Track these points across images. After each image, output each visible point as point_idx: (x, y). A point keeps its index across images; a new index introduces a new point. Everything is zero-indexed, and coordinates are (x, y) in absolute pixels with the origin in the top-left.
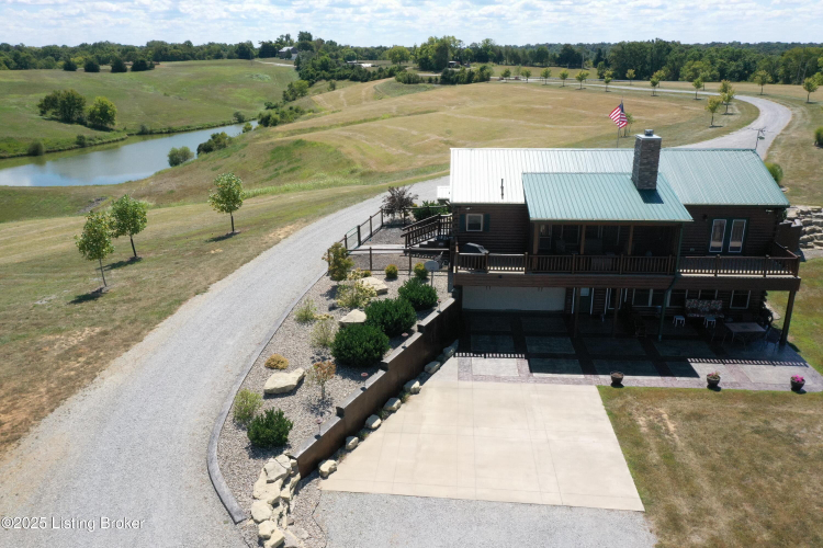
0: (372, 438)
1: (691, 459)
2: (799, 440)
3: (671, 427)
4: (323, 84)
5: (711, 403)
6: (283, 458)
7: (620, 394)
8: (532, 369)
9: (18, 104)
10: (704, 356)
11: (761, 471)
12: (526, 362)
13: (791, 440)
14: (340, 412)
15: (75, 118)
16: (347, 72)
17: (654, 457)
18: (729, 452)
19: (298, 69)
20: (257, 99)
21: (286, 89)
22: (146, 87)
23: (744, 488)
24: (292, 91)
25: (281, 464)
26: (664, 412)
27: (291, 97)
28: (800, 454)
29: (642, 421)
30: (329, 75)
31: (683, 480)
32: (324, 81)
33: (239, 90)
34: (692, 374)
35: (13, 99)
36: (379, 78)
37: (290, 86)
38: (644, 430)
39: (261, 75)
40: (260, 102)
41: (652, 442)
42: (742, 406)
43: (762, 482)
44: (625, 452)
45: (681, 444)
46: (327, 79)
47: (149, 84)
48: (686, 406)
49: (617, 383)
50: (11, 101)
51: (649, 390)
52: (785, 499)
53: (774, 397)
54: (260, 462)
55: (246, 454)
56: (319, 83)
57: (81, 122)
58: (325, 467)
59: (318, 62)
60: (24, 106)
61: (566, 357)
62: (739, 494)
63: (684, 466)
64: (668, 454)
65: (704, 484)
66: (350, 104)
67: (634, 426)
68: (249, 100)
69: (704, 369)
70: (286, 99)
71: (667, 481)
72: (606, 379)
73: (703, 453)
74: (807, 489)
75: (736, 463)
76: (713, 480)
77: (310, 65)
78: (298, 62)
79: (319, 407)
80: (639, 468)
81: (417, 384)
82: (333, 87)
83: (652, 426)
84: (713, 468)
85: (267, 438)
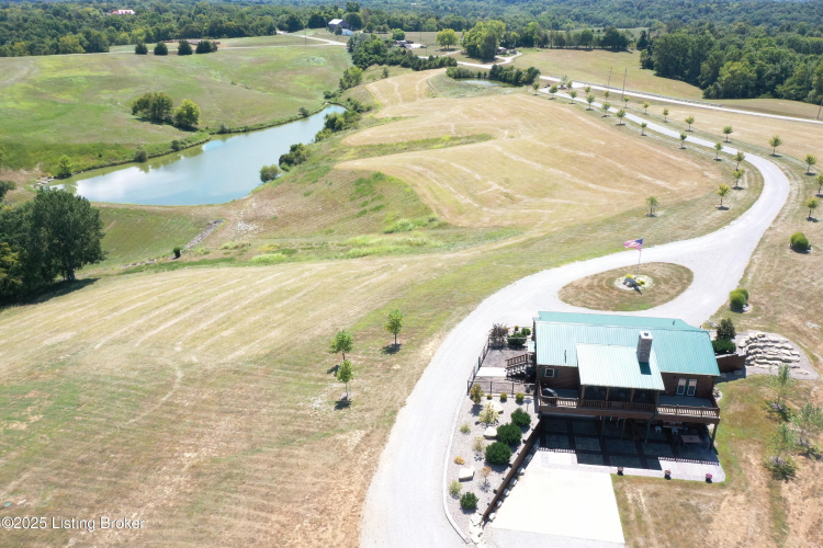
0: (506, 500)
1: (648, 519)
2: (700, 511)
3: (643, 500)
4: (375, 69)
5: (664, 488)
6: (476, 514)
7: (621, 480)
8: (580, 461)
9: (111, 101)
10: (667, 456)
11: (678, 526)
12: (575, 455)
13: (696, 510)
14: (495, 491)
15: (163, 118)
16: (399, 58)
17: (632, 517)
18: (666, 516)
19: (351, 50)
20: (315, 86)
21: (342, 76)
22: (213, 72)
23: (668, 534)
24: (347, 77)
25: (477, 517)
26: (640, 491)
27: (347, 84)
28: (699, 518)
29: (629, 496)
30: (381, 59)
31: (643, 529)
32: (376, 65)
33: (299, 77)
34: (658, 467)
35: (106, 95)
36: (430, 68)
37: (346, 73)
38: (630, 501)
39: (317, 58)
40: (319, 89)
41: (632, 508)
42: (679, 489)
43: (677, 532)
44: (620, 513)
45: (646, 510)
46: (381, 64)
47: (216, 69)
48: (652, 488)
49: (620, 473)
50: (104, 97)
51: (636, 477)
52: (684, 540)
53: (696, 485)
54: (468, 516)
55: (461, 512)
56: (372, 68)
57: (169, 122)
58: (491, 516)
59: (370, 46)
60: (116, 104)
61: (596, 453)
62: (666, 537)
63: (645, 522)
64: (639, 516)
65: (652, 531)
66: (405, 100)
67: (625, 500)
68: (308, 87)
69: (666, 464)
70: (343, 87)
71: (636, 529)
72: (615, 469)
73: (655, 515)
74: (696, 536)
75: (668, 522)
76: (656, 530)
77: (363, 49)
78: (351, 44)
79: (485, 487)
80: (625, 522)
81: (523, 471)
82: (386, 75)
83: (634, 501)
84: (658, 524)
85: (468, 505)
